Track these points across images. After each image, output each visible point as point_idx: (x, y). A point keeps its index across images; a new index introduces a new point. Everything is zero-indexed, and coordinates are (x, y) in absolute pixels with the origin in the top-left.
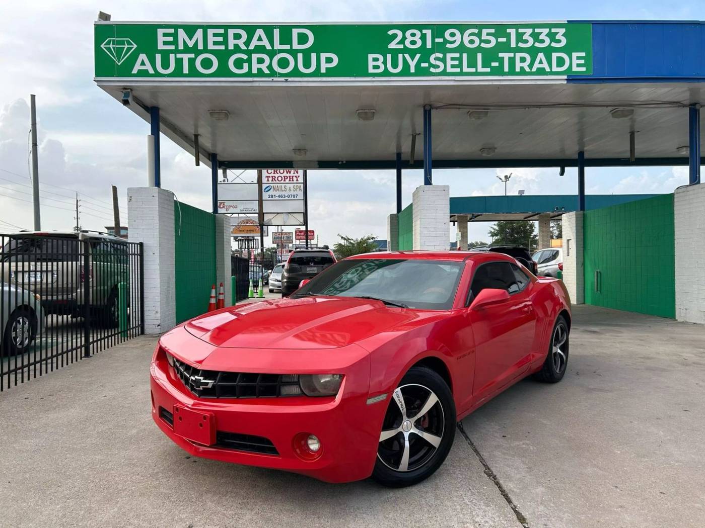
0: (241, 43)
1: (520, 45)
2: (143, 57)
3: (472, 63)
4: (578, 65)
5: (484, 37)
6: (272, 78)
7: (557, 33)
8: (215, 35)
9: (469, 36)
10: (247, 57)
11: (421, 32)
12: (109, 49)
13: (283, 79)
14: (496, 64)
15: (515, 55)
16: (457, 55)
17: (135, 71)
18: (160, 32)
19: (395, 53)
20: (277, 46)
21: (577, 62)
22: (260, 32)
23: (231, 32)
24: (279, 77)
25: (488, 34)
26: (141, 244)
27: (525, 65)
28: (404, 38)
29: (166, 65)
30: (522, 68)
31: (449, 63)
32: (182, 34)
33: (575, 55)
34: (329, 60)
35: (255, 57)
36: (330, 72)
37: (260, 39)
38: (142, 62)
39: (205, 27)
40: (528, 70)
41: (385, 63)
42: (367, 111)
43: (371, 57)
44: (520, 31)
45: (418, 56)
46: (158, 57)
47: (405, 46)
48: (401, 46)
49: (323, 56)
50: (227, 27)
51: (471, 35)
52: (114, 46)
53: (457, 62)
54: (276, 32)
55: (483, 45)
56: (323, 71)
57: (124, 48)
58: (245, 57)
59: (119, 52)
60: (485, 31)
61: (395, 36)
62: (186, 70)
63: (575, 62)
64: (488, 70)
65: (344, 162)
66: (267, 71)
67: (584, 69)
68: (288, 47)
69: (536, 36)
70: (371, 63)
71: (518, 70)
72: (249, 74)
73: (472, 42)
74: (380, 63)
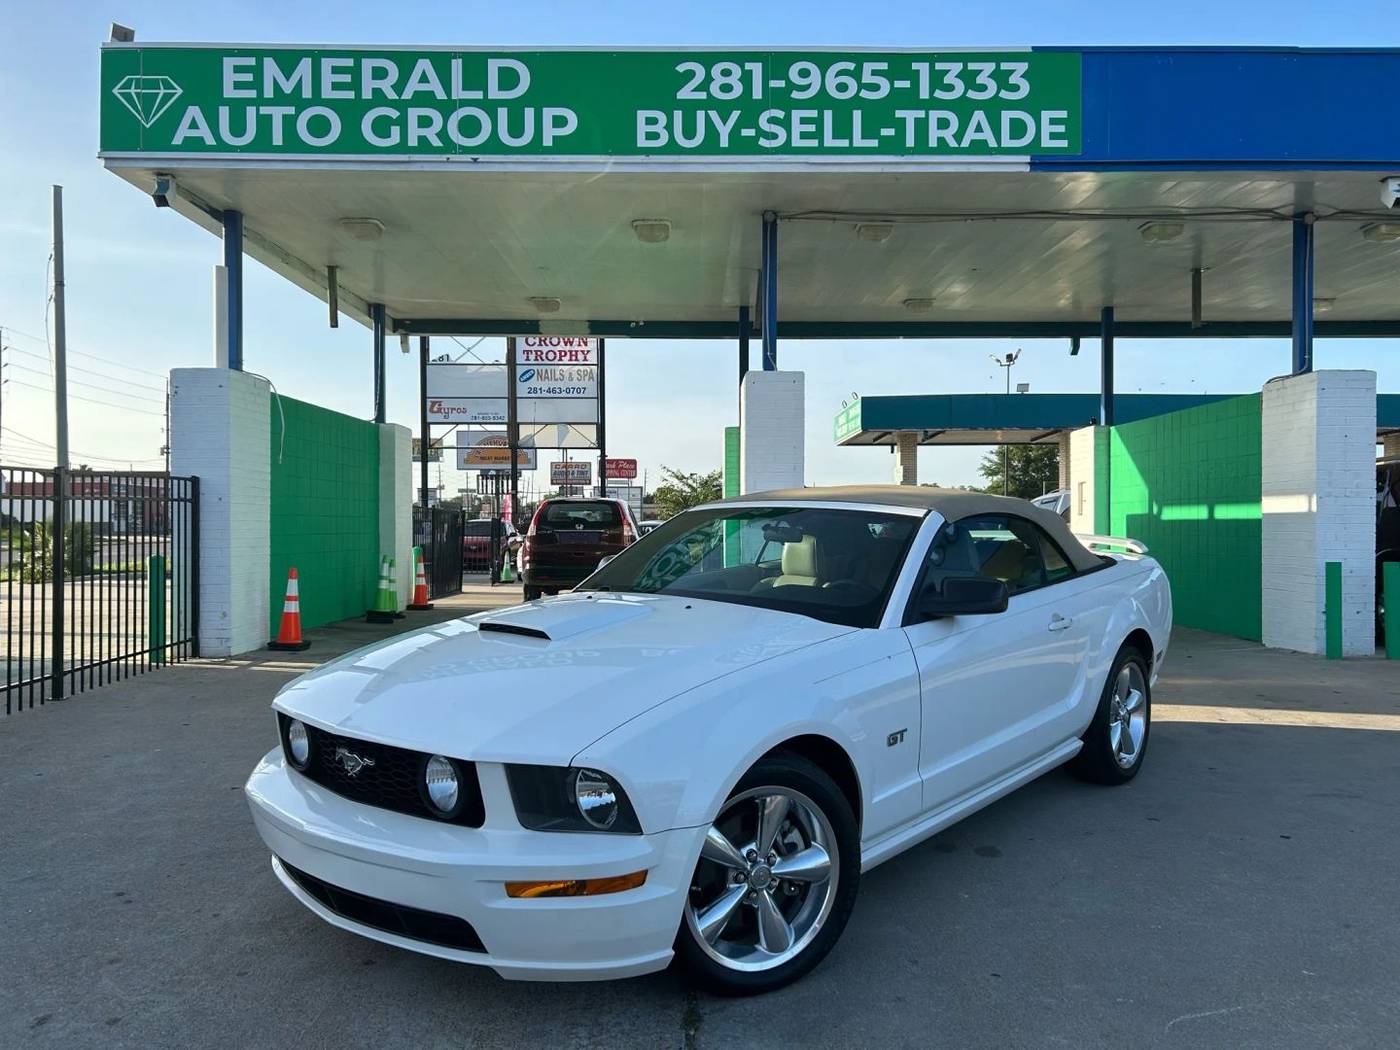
0: (386, 86)
1: (938, 94)
2: (194, 112)
3: (843, 129)
4: (1054, 136)
5: (867, 78)
6: (448, 156)
7: (1012, 72)
8: (336, 70)
9: (837, 76)
10: (398, 114)
11: (742, 67)
12: (128, 97)
13: (468, 157)
14: (891, 132)
15: (927, 115)
16: (814, 114)
17: (177, 140)
18: (229, 63)
19: (690, 108)
20: (458, 93)
21: (1050, 129)
22: (424, 65)
23: (367, 65)
24: (460, 153)
25: (874, 73)
26: (195, 481)
27: (948, 135)
28: (709, 79)
29: (238, 129)
30: (941, 140)
31: (797, 128)
32: (271, 68)
33: (1046, 115)
34: (559, 122)
35: (414, 114)
36: (562, 146)
37: (424, 79)
38: (193, 123)
39: (317, 55)
40: (953, 144)
41: (669, 127)
42: (654, 223)
43: (642, 115)
44: (939, 66)
45: (736, 114)
46: (224, 112)
47: (709, 94)
48: (703, 96)
49: (549, 113)
50: (358, 55)
51: (840, 73)
52: (139, 91)
53: (812, 128)
54: (457, 65)
55: (864, 94)
56: (548, 142)
57: (158, 93)
58: (394, 114)
59: (148, 101)
60: (868, 67)
61: (691, 74)
62: (278, 139)
63: (1047, 129)
64: (874, 143)
65: (642, 324)
66: (436, 143)
67: (1064, 144)
68: (479, 95)
69: (968, 77)
70: (642, 128)
71: (933, 143)
72: (402, 147)
73: (842, 88)
74: (659, 128)
